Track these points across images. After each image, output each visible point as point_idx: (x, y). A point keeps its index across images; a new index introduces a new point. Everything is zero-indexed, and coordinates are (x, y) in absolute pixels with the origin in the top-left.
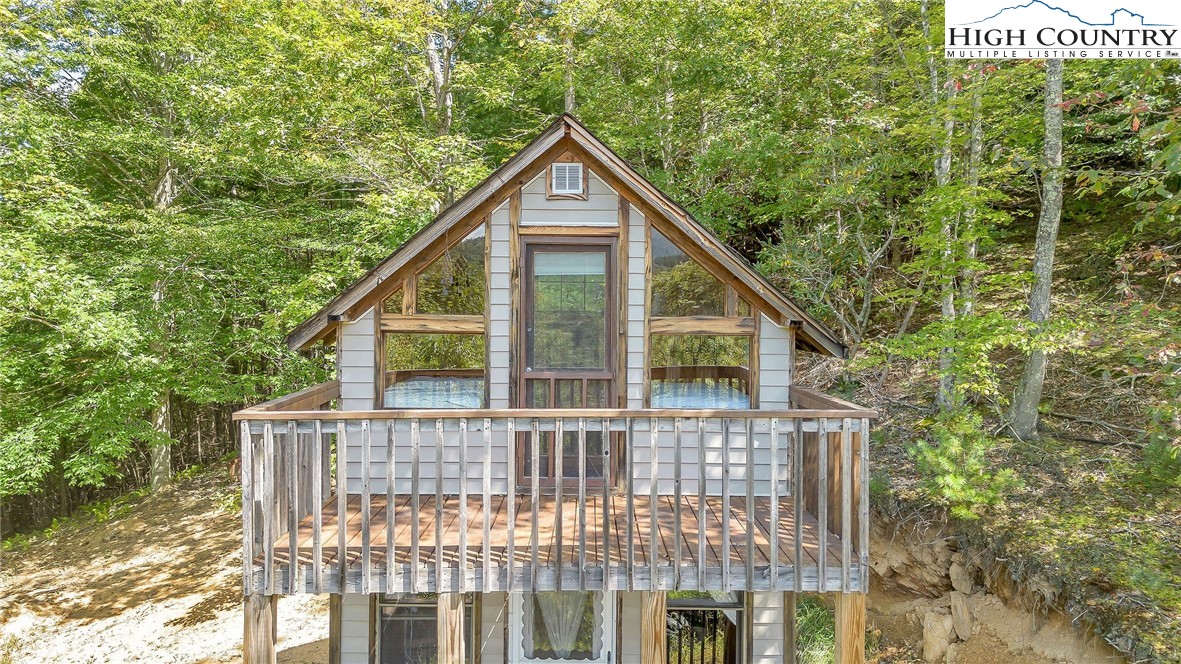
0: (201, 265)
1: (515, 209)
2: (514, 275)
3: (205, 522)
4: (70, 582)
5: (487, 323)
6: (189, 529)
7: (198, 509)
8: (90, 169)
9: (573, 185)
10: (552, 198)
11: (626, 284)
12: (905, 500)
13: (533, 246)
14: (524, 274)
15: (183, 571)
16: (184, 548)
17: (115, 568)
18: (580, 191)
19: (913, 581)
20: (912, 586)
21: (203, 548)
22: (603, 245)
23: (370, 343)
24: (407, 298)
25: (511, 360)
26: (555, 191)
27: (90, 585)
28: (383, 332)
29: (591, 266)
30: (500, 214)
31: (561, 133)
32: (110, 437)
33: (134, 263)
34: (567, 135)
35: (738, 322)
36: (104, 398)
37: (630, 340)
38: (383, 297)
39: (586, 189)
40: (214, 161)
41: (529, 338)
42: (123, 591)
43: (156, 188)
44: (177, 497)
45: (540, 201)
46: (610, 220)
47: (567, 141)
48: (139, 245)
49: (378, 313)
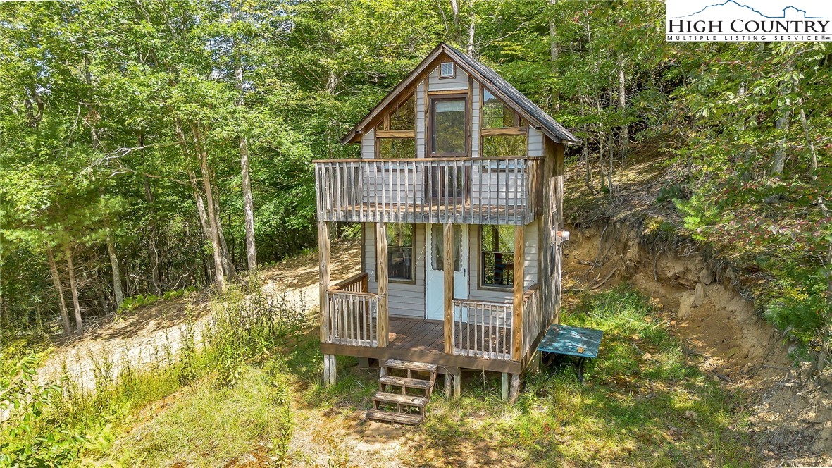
0: (348, 122)
1: (427, 84)
2: (426, 112)
3: (349, 254)
4: (289, 275)
5: (415, 133)
6: (342, 257)
7: (347, 249)
8: (296, 73)
9: (450, 73)
10: (441, 78)
11: (472, 114)
12: (682, 235)
13: (434, 99)
14: (431, 111)
15: (337, 272)
16: (338, 264)
17: (309, 270)
18: (452, 75)
19: (687, 281)
20: (686, 283)
21: (346, 264)
22: (463, 97)
23: (373, 142)
24: (386, 124)
25: (425, 148)
26: (442, 75)
27: (298, 276)
28: (378, 138)
29: (459, 107)
30: (420, 87)
31: (441, 51)
32: (305, 207)
33: (314, 121)
34: (443, 51)
35: (519, 129)
36: (303, 190)
37: (473, 139)
38: (376, 123)
39: (455, 73)
40: (337, 67)
41: (433, 139)
42: (311, 278)
43: (327, 81)
44: (340, 245)
45: (437, 80)
46: (466, 87)
47: (443, 54)
48: (313, 112)
49: (375, 130)
